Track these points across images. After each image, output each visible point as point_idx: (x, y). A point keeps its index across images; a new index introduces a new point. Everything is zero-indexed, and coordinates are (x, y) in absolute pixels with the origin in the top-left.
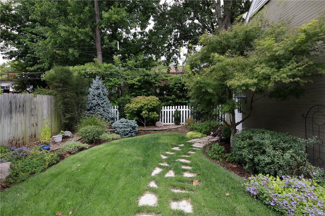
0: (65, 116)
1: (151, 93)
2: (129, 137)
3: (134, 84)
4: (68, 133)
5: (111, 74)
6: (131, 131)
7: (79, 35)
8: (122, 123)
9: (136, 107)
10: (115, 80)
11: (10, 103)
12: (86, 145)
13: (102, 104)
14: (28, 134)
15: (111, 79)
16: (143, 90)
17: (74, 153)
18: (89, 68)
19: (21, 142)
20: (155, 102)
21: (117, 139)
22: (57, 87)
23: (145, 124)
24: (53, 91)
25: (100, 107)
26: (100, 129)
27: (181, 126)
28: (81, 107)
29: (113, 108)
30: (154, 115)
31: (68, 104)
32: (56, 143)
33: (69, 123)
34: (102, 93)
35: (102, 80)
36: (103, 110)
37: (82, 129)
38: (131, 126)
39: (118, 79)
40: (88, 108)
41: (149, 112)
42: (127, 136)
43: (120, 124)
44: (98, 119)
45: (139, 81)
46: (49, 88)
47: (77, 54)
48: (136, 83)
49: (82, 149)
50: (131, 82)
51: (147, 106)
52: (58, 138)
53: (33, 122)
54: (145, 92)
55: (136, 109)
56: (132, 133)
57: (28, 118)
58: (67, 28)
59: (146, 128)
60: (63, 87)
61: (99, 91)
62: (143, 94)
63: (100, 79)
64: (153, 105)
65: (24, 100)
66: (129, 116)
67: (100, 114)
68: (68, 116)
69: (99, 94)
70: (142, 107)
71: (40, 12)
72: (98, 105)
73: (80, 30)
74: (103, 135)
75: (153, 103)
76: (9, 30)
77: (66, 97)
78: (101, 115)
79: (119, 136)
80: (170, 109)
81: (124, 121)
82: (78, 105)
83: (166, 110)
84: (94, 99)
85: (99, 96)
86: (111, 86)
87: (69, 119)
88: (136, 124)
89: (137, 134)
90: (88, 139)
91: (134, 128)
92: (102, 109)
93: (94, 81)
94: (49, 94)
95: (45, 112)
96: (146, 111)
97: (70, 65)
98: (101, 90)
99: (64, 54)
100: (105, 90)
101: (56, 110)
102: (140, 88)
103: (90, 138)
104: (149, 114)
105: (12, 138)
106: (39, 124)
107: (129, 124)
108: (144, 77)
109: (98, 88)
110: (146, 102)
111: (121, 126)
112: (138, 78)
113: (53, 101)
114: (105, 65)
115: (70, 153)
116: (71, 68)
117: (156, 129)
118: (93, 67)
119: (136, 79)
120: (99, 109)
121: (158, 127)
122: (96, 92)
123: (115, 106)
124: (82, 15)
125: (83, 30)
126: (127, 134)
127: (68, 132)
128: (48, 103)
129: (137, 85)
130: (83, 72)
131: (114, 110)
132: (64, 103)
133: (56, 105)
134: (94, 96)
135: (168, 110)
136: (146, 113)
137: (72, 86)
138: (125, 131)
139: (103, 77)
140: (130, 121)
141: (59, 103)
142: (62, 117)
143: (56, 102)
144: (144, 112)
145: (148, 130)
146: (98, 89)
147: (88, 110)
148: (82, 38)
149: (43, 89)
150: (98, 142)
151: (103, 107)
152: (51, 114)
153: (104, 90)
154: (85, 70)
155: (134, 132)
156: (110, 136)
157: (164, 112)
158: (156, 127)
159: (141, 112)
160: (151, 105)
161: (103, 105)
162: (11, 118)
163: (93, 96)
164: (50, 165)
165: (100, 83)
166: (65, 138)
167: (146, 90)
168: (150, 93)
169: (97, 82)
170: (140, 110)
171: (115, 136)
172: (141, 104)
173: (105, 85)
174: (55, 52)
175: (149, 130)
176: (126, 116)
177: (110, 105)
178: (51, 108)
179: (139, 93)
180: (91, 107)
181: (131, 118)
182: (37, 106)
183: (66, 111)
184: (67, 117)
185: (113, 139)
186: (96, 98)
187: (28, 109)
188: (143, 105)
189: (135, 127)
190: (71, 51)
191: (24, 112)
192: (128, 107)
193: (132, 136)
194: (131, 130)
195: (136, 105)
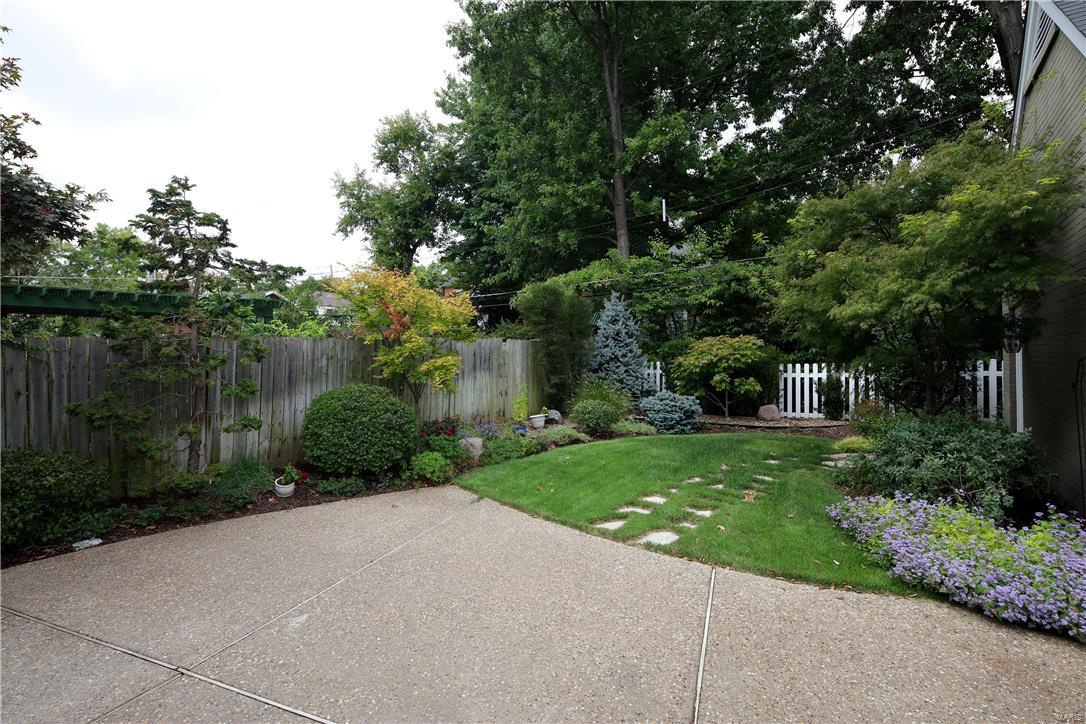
0: (549, 380)
1: (753, 326)
2: (676, 433)
3: (703, 306)
4: (555, 414)
5: (648, 283)
6: (682, 420)
7: (579, 200)
8: (662, 400)
9: (697, 363)
10: (655, 297)
11: (475, 354)
12: (582, 436)
13: (624, 356)
14: (495, 410)
15: (647, 295)
16: (730, 320)
17: (562, 446)
18: (597, 273)
19: (485, 420)
20: (749, 353)
21: (646, 435)
22: (536, 324)
23: (726, 410)
24: (528, 328)
25: (619, 364)
26: (611, 409)
27: (840, 423)
28: (580, 363)
29: (652, 368)
30: (746, 387)
31: (554, 356)
32: (535, 429)
33: (557, 394)
34: (624, 331)
35: (624, 300)
36: (626, 371)
37: (578, 406)
38: (681, 409)
39: (663, 293)
40: (595, 365)
41: (732, 377)
42: (672, 431)
43: (658, 402)
44: (611, 391)
45: (718, 296)
46: (521, 322)
47: (573, 242)
48: (708, 302)
49: (577, 441)
50: (697, 299)
51: (727, 362)
52: (539, 420)
53: (501, 388)
54: (736, 323)
55: (698, 370)
56: (685, 425)
57: (495, 380)
58: (556, 188)
59: (728, 419)
60: (546, 323)
61: (617, 327)
62: (731, 330)
63: (619, 298)
64: (743, 360)
65: (490, 349)
66: (684, 387)
67: (618, 381)
68: (555, 380)
69: (618, 334)
70: (712, 365)
71: (507, 159)
72: (615, 358)
73: (581, 188)
74: (619, 424)
75: (743, 356)
76: (451, 198)
77: (552, 343)
78: (621, 381)
79: (653, 429)
80: (811, 371)
81: (667, 396)
82: (573, 359)
83: (798, 375)
84: (607, 346)
85: (616, 339)
86: (646, 312)
87: (556, 386)
88: (698, 407)
89: (699, 428)
90: (588, 426)
91: (689, 414)
92: (623, 369)
93: (607, 304)
94: (522, 336)
95: (518, 371)
96: (723, 374)
97: (558, 272)
98: (620, 323)
99: (550, 244)
100: (631, 323)
101: (535, 368)
102: (722, 314)
103: (591, 425)
104: (732, 383)
105: (476, 413)
106: (510, 391)
107: (678, 404)
108: (729, 284)
109: (616, 320)
110: (725, 352)
111: (657, 407)
112: (715, 288)
113: (530, 351)
114: (635, 261)
115: (557, 445)
116: (561, 279)
117: (756, 424)
118: (607, 272)
119: (709, 292)
120: (617, 367)
121: (764, 420)
122: (612, 329)
123: (658, 363)
124: (584, 154)
125: (587, 187)
126: (672, 427)
127: (555, 411)
128: (523, 354)
129: (710, 306)
130: (586, 284)
131: (654, 372)
132: (549, 355)
133: (534, 359)
134: (607, 338)
135: (806, 375)
136: (722, 381)
137: (561, 319)
138: (666, 419)
139: (628, 293)
140: (684, 397)
141: (541, 355)
142: (545, 382)
143: (536, 353)
144: (717, 378)
145: (731, 425)
146: (614, 321)
147: (595, 371)
148: (585, 204)
149: (511, 326)
150: (608, 435)
151: (626, 365)
152: (527, 376)
153: (629, 323)
154: (589, 279)
155: (689, 423)
156: (633, 427)
157: (794, 380)
158: (758, 418)
159: (711, 376)
160: (738, 360)
161: (626, 359)
162: (475, 378)
163: (604, 339)
164: (528, 454)
165: (620, 308)
166: (549, 422)
167: (738, 319)
168: (748, 326)
169: (613, 306)
170: (708, 371)
171: (644, 427)
172: (709, 357)
173: (631, 313)
174: (533, 243)
175: (734, 426)
176: (676, 386)
177: (644, 360)
178: (527, 364)
179: (719, 327)
180: (601, 365)
181: (688, 390)
182: (506, 358)
183: (552, 371)
184: (553, 382)
185: (638, 434)
186: (611, 342)
187: (495, 364)
188: (715, 359)
189: (693, 412)
190: (562, 236)
191: (490, 369)
192: (680, 365)
193: (683, 432)
194: (681, 417)
195: (697, 359)
